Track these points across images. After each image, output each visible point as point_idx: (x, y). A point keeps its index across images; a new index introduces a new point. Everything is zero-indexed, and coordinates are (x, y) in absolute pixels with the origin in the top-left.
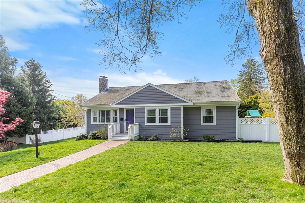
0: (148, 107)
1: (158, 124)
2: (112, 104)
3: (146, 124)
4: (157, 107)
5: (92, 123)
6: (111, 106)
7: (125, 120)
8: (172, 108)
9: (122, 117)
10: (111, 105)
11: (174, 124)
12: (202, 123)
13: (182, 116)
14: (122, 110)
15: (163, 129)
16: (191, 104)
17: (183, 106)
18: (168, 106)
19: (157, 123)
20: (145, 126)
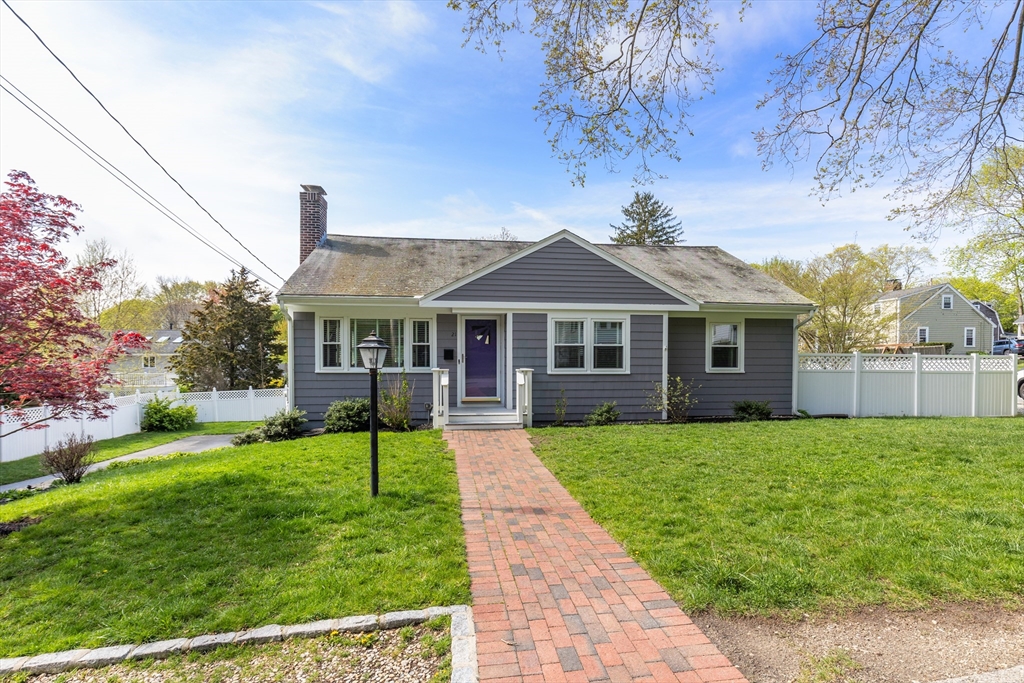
0: (557, 311)
1: (589, 372)
2: (426, 297)
3: (551, 369)
4: (589, 314)
5: (319, 368)
6: (421, 304)
7: (459, 357)
8: (636, 319)
9: (449, 346)
10: (421, 299)
11: (640, 370)
12: (709, 368)
13: (665, 345)
14: (447, 320)
15: (608, 386)
16: (692, 307)
17: (669, 312)
18: (621, 312)
19: (589, 368)
20: (545, 378)
